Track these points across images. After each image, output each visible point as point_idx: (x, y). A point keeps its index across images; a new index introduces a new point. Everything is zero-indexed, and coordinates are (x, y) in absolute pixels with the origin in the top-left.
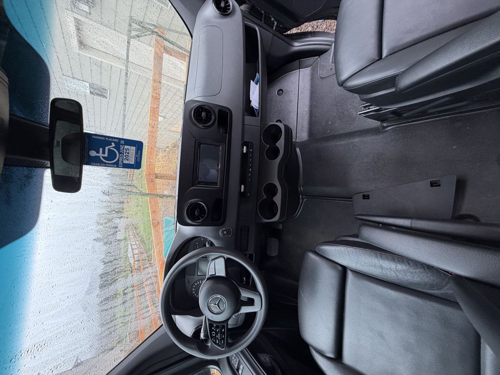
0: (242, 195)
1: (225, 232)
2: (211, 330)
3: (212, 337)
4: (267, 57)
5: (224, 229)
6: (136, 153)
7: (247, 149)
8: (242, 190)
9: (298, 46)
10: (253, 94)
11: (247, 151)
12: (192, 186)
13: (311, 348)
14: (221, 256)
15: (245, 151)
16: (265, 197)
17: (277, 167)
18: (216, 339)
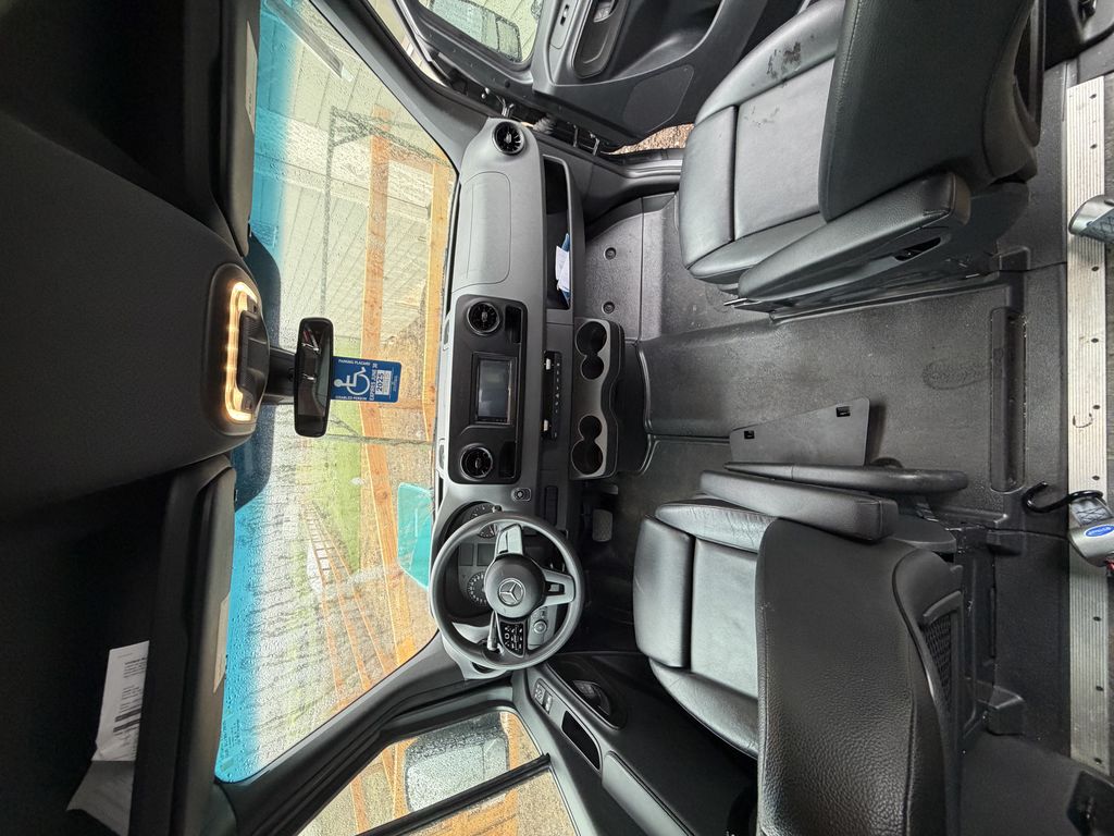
0: (545, 436)
1: (520, 494)
2: (503, 632)
3: (504, 640)
4: (584, 200)
5: (518, 489)
6: (393, 380)
7: (552, 362)
8: (545, 429)
9: (637, 176)
10: (561, 267)
11: (552, 367)
12: (469, 424)
13: (651, 661)
14: (515, 525)
15: (548, 367)
16: (583, 438)
17: (600, 389)
18: (510, 642)
